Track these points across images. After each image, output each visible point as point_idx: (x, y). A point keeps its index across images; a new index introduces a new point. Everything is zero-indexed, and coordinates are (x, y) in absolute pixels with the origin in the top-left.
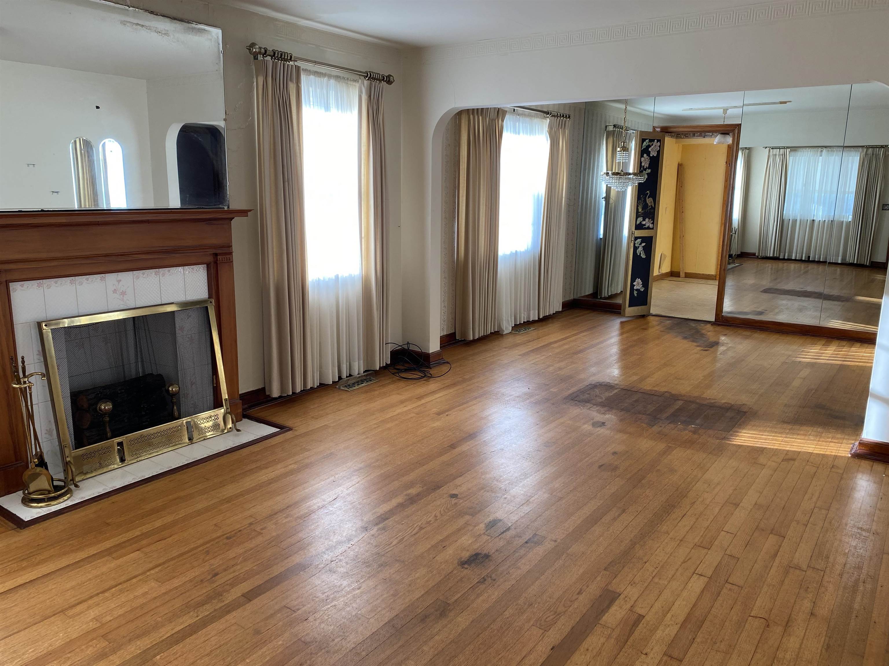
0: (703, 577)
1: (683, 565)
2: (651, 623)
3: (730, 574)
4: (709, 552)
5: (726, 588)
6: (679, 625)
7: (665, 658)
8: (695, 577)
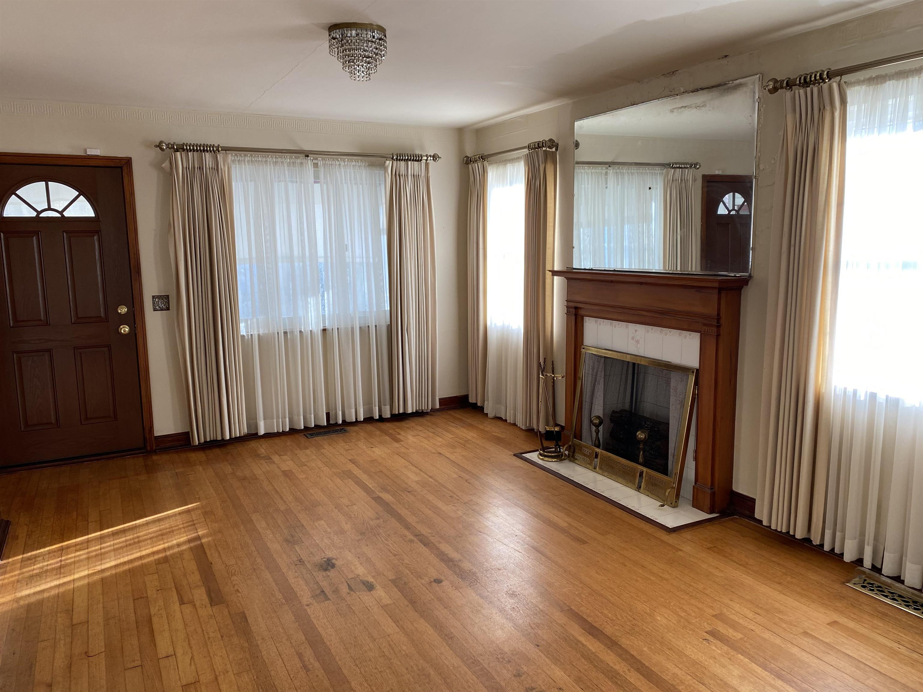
0: (164, 656)
1: (191, 655)
2: (172, 604)
3: (143, 675)
4: (179, 682)
5: (138, 660)
6: (152, 615)
7: (145, 595)
8: (171, 652)
